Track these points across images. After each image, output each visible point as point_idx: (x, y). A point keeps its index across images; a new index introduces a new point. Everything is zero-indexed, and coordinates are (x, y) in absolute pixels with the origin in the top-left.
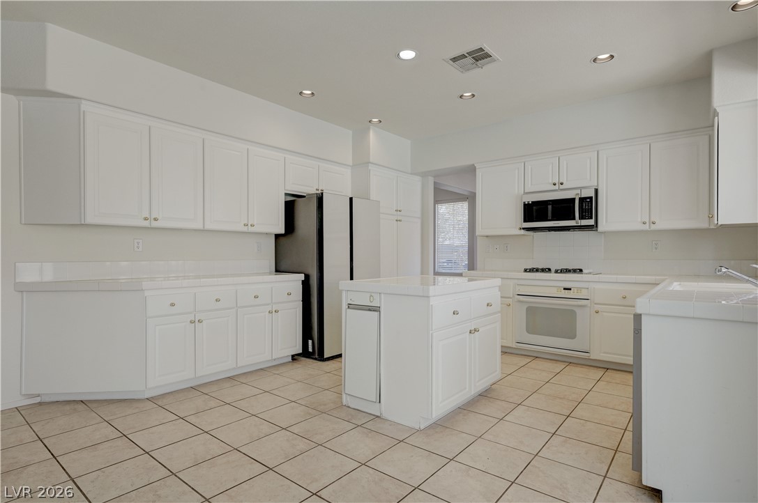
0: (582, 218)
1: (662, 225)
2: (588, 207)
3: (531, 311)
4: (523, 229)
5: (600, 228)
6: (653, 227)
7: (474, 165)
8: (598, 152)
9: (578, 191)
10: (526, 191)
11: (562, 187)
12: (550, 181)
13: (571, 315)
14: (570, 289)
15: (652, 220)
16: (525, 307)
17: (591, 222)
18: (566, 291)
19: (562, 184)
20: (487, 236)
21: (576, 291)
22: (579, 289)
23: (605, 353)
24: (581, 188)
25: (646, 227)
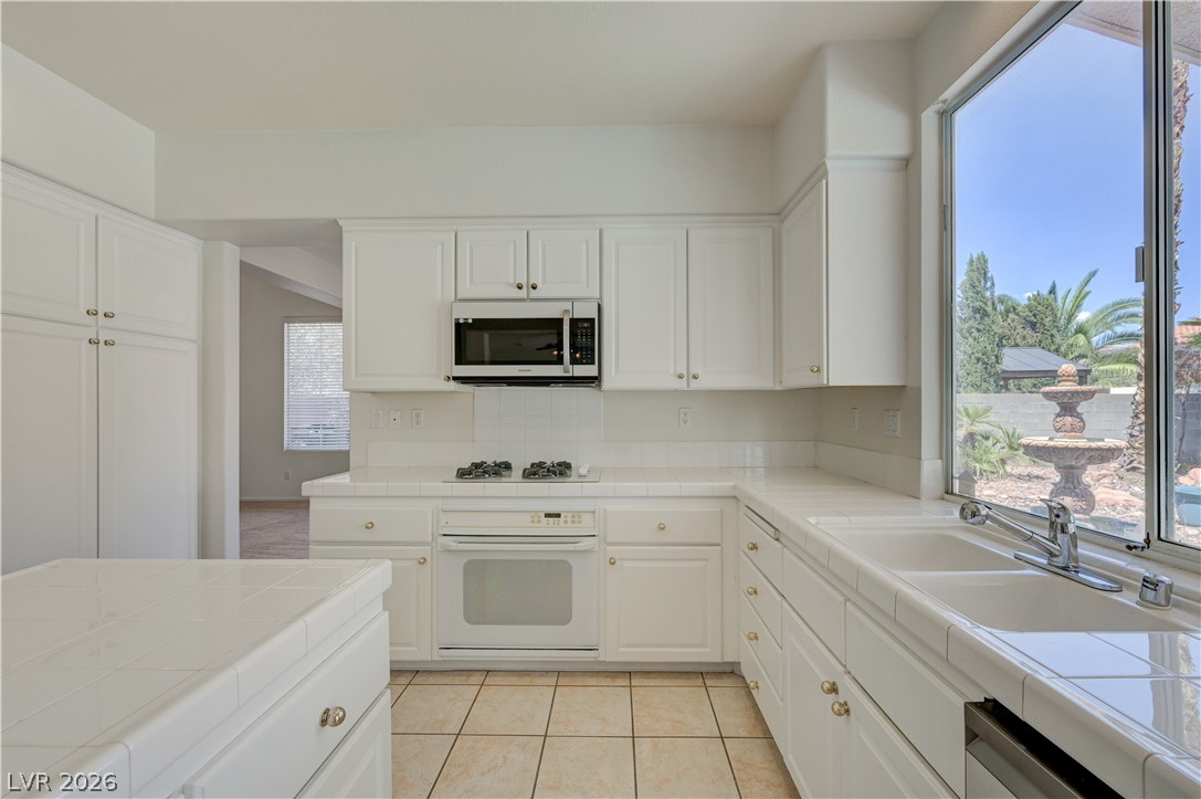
0: (574, 361)
1: (710, 381)
2: (585, 337)
3: (476, 571)
4: (455, 378)
5: (607, 383)
6: (695, 385)
7: (335, 222)
8: (601, 231)
9: (568, 306)
10: (459, 296)
11: (534, 294)
12: (512, 280)
13: (559, 572)
14: (558, 516)
15: (694, 371)
16: (463, 560)
17: (590, 370)
18: (551, 519)
19: (534, 288)
20: (373, 393)
21: (569, 519)
22: (577, 515)
23: (628, 646)
24: (572, 300)
25: (682, 384)
